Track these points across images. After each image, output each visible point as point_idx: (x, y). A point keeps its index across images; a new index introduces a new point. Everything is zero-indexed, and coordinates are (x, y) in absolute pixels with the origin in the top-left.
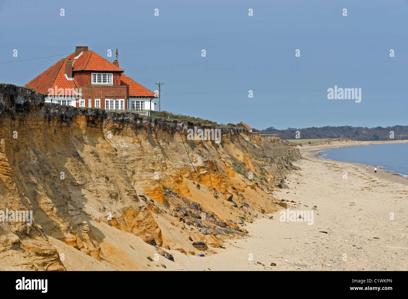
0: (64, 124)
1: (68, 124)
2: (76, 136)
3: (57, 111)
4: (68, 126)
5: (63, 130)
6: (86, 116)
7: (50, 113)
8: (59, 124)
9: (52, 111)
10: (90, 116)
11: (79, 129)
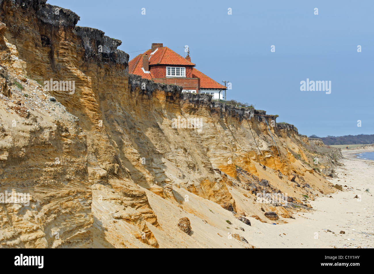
0: (145, 96)
1: (149, 97)
2: (156, 110)
3: (138, 82)
4: (149, 99)
5: (144, 102)
6: (165, 92)
7: (132, 84)
8: (140, 96)
9: (134, 82)
10: (169, 92)
11: (159, 103)
